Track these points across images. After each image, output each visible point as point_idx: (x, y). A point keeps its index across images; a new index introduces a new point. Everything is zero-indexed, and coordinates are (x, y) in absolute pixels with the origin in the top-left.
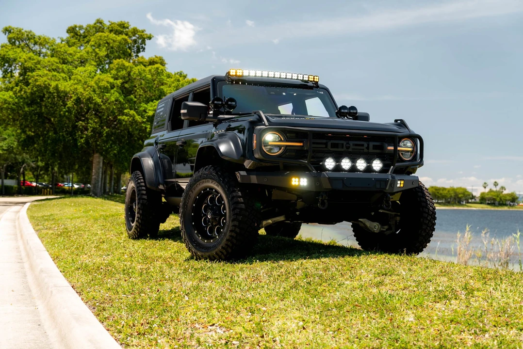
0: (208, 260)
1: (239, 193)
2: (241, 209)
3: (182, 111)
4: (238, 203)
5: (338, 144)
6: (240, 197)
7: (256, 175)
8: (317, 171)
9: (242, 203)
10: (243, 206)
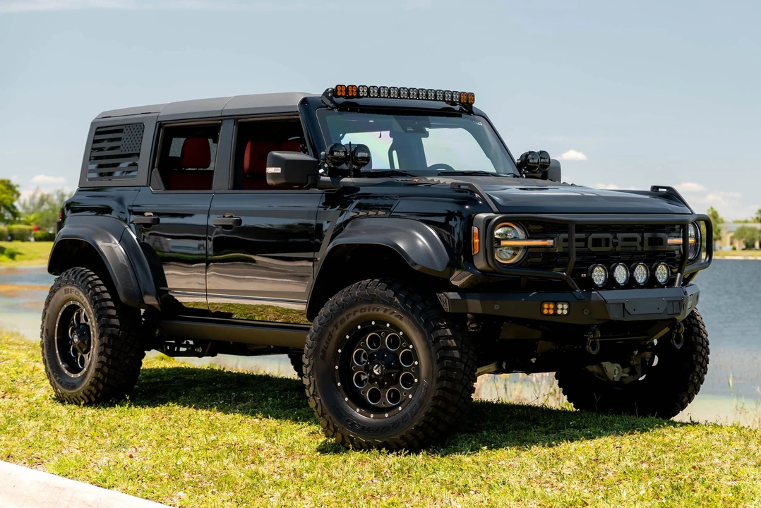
0: (383, 450)
1: (448, 330)
2: (453, 358)
3: (270, 170)
4: (447, 348)
5: (600, 239)
6: (449, 338)
7: (481, 300)
8: (581, 289)
9: (454, 348)
10: (456, 354)
